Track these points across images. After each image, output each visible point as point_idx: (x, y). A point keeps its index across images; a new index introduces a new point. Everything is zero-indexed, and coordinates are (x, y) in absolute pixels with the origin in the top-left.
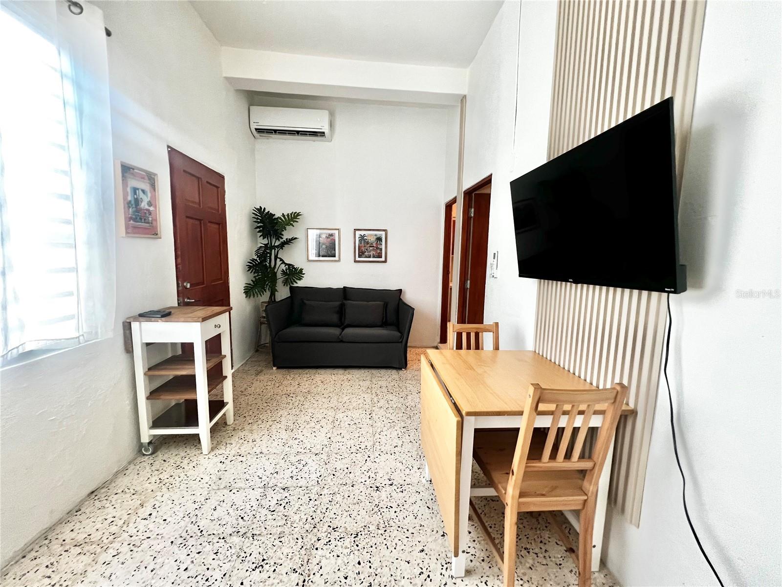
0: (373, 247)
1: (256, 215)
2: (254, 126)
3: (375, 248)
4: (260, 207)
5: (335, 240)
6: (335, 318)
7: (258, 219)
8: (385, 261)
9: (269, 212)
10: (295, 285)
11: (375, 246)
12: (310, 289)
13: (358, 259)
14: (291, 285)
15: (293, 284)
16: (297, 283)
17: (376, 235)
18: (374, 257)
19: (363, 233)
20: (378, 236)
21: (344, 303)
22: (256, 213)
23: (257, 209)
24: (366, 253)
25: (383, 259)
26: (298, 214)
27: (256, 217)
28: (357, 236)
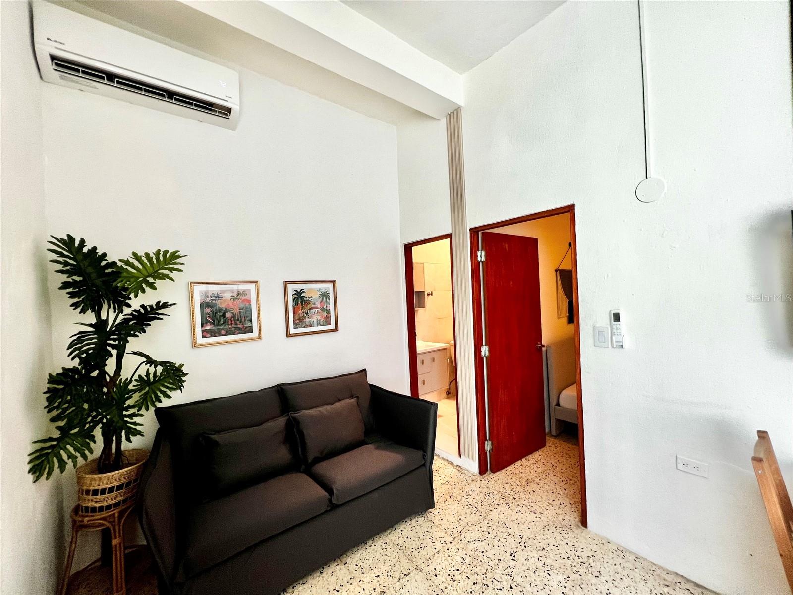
0: (317, 308)
1: (62, 255)
2: (45, 49)
3: (319, 310)
4: (69, 236)
5: (249, 302)
6: (283, 454)
7: (66, 264)
8: (336, 329)
9: (95, 248)
10: (166, 403)
11: (319, 306)
12: (207, 404)
13: (293, 331)
14: (159, 405)
15: (160, 401)
16: (169, 397)
17: (320, 290)
18: (319, 324)
19: (298, 287)
20: (324, 290)
21: (294, 419)
22: (60, 250)
23: (62, 241)
24: (307, 320)
25: (332, 326)
26: (175, 256)
27: (61, 259)
28: (291, 293)
